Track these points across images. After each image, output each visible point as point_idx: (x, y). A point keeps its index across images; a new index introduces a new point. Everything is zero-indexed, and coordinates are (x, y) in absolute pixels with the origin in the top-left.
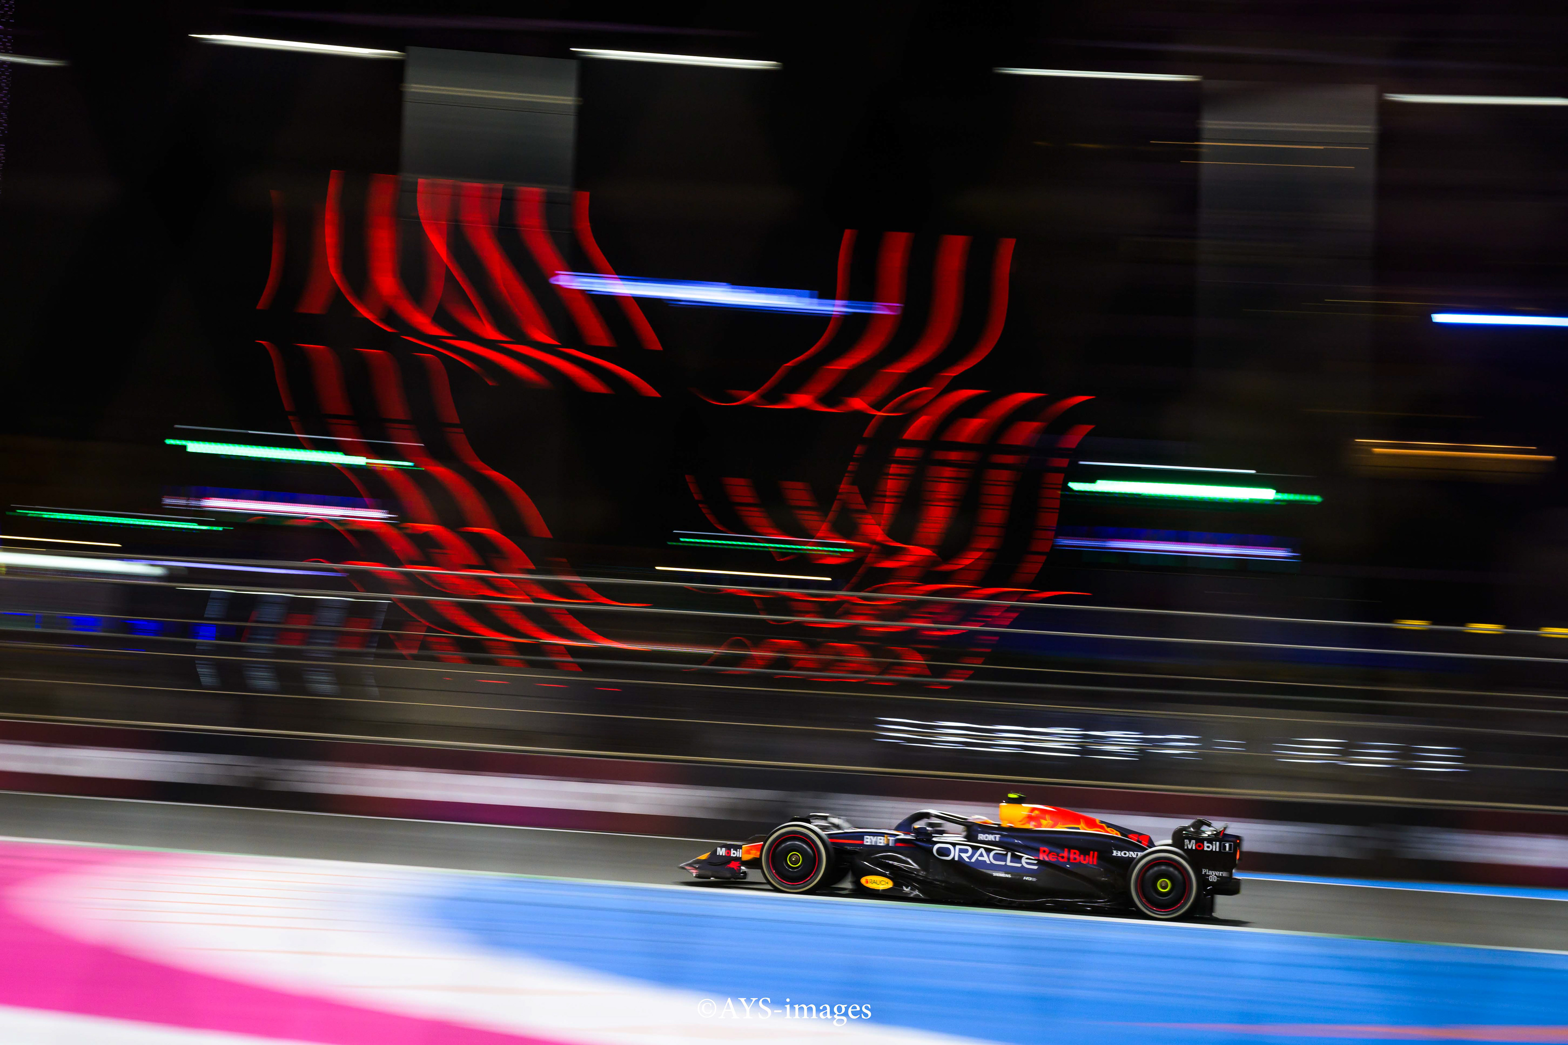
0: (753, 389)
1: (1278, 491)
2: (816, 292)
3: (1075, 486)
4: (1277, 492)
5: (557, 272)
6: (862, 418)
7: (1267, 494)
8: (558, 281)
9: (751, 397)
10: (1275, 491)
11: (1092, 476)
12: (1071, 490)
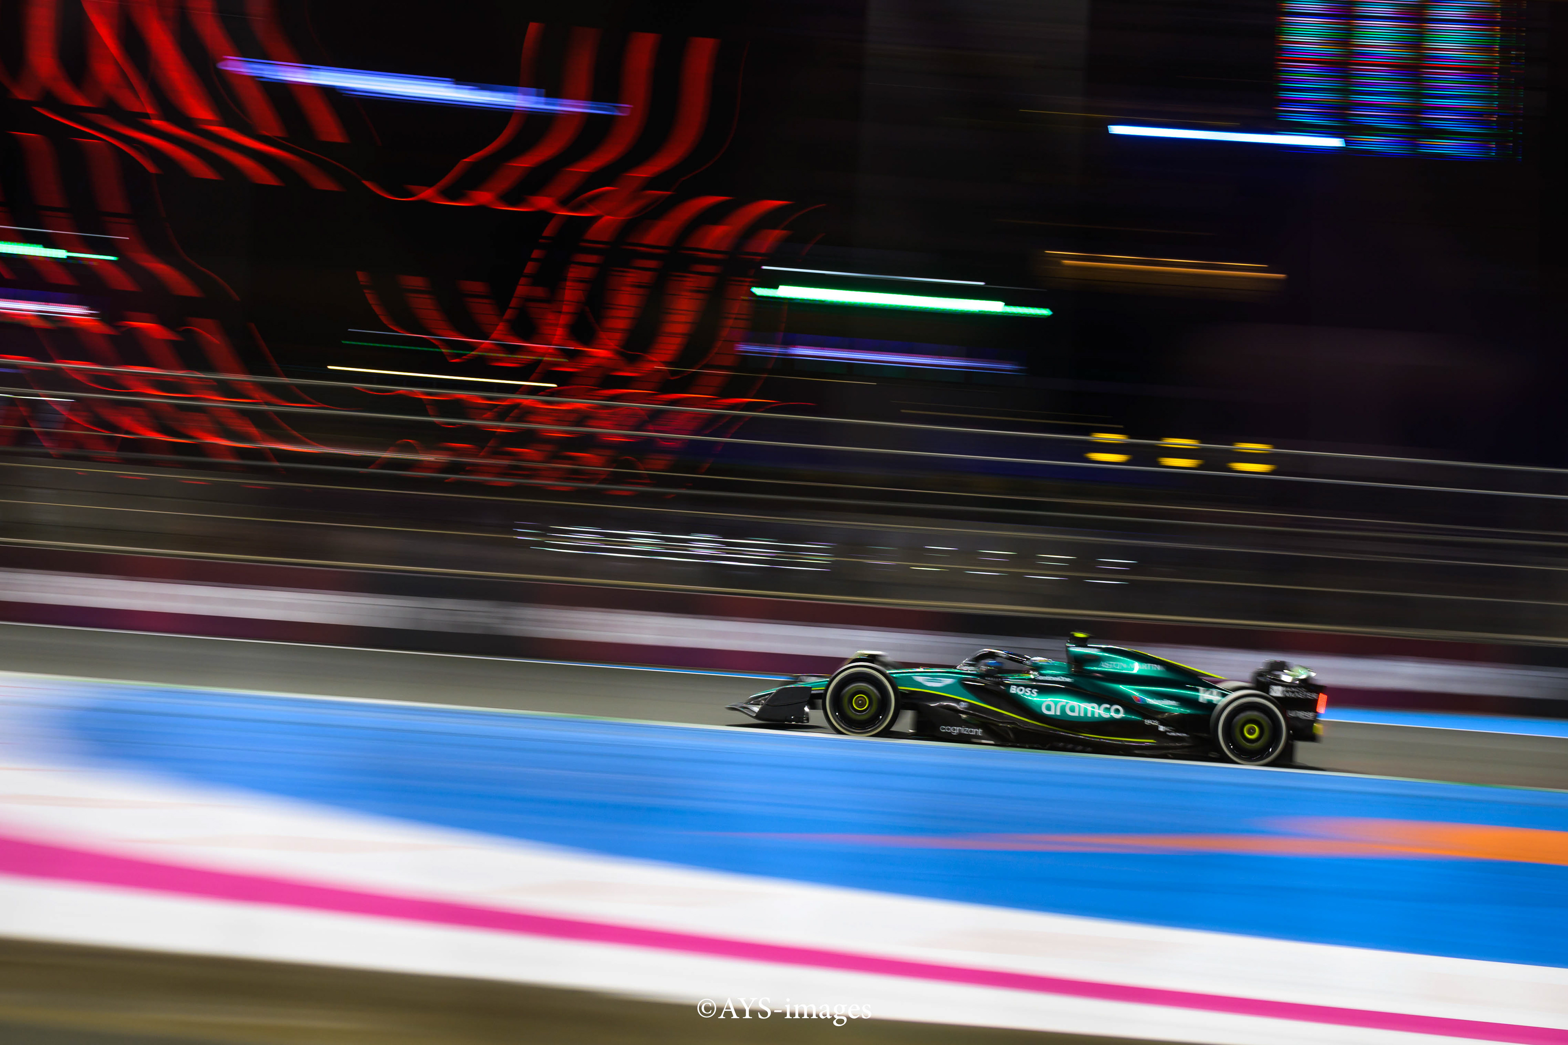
0: (430, 184)
1: (1007, 304)
2: (543, 91)
3: (759, 291)
4: (1005, 305)
5: (225, 57)
6: (545, 217)
7: (996, 307)
8: (226, 66)
9: (427, 194)
10: (1004, 304)
11: (773, 281)
12: (753, 295)
